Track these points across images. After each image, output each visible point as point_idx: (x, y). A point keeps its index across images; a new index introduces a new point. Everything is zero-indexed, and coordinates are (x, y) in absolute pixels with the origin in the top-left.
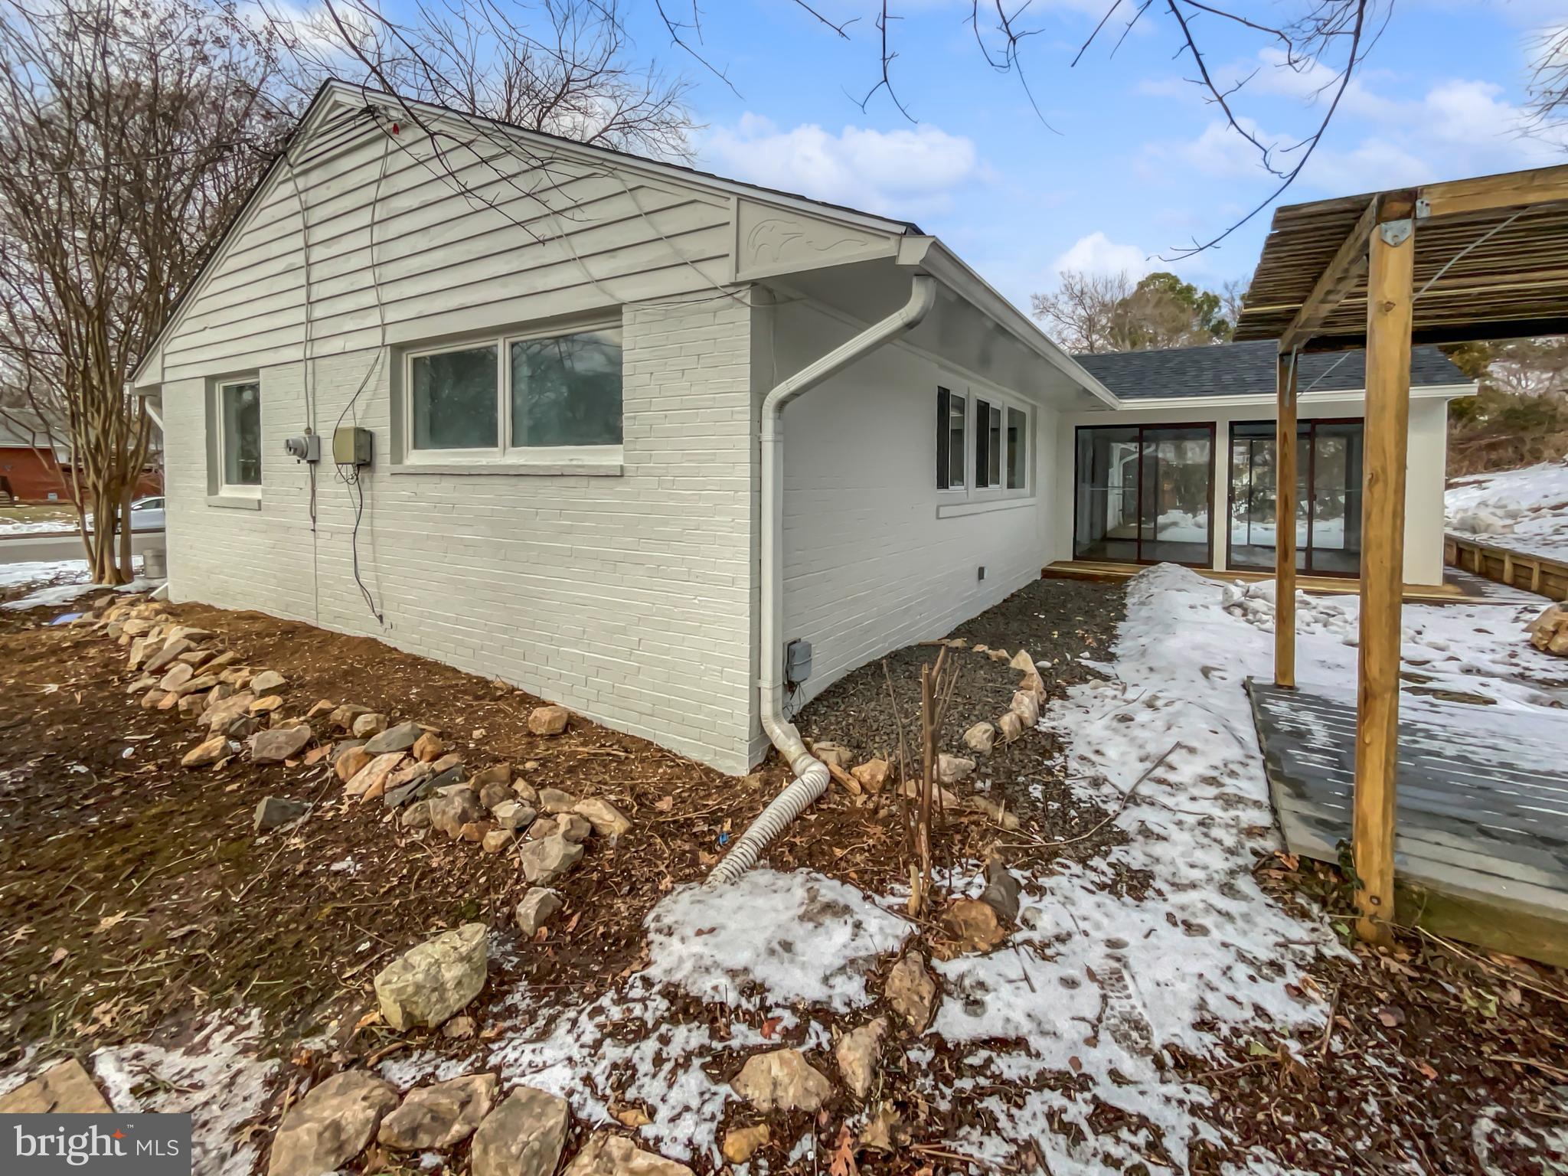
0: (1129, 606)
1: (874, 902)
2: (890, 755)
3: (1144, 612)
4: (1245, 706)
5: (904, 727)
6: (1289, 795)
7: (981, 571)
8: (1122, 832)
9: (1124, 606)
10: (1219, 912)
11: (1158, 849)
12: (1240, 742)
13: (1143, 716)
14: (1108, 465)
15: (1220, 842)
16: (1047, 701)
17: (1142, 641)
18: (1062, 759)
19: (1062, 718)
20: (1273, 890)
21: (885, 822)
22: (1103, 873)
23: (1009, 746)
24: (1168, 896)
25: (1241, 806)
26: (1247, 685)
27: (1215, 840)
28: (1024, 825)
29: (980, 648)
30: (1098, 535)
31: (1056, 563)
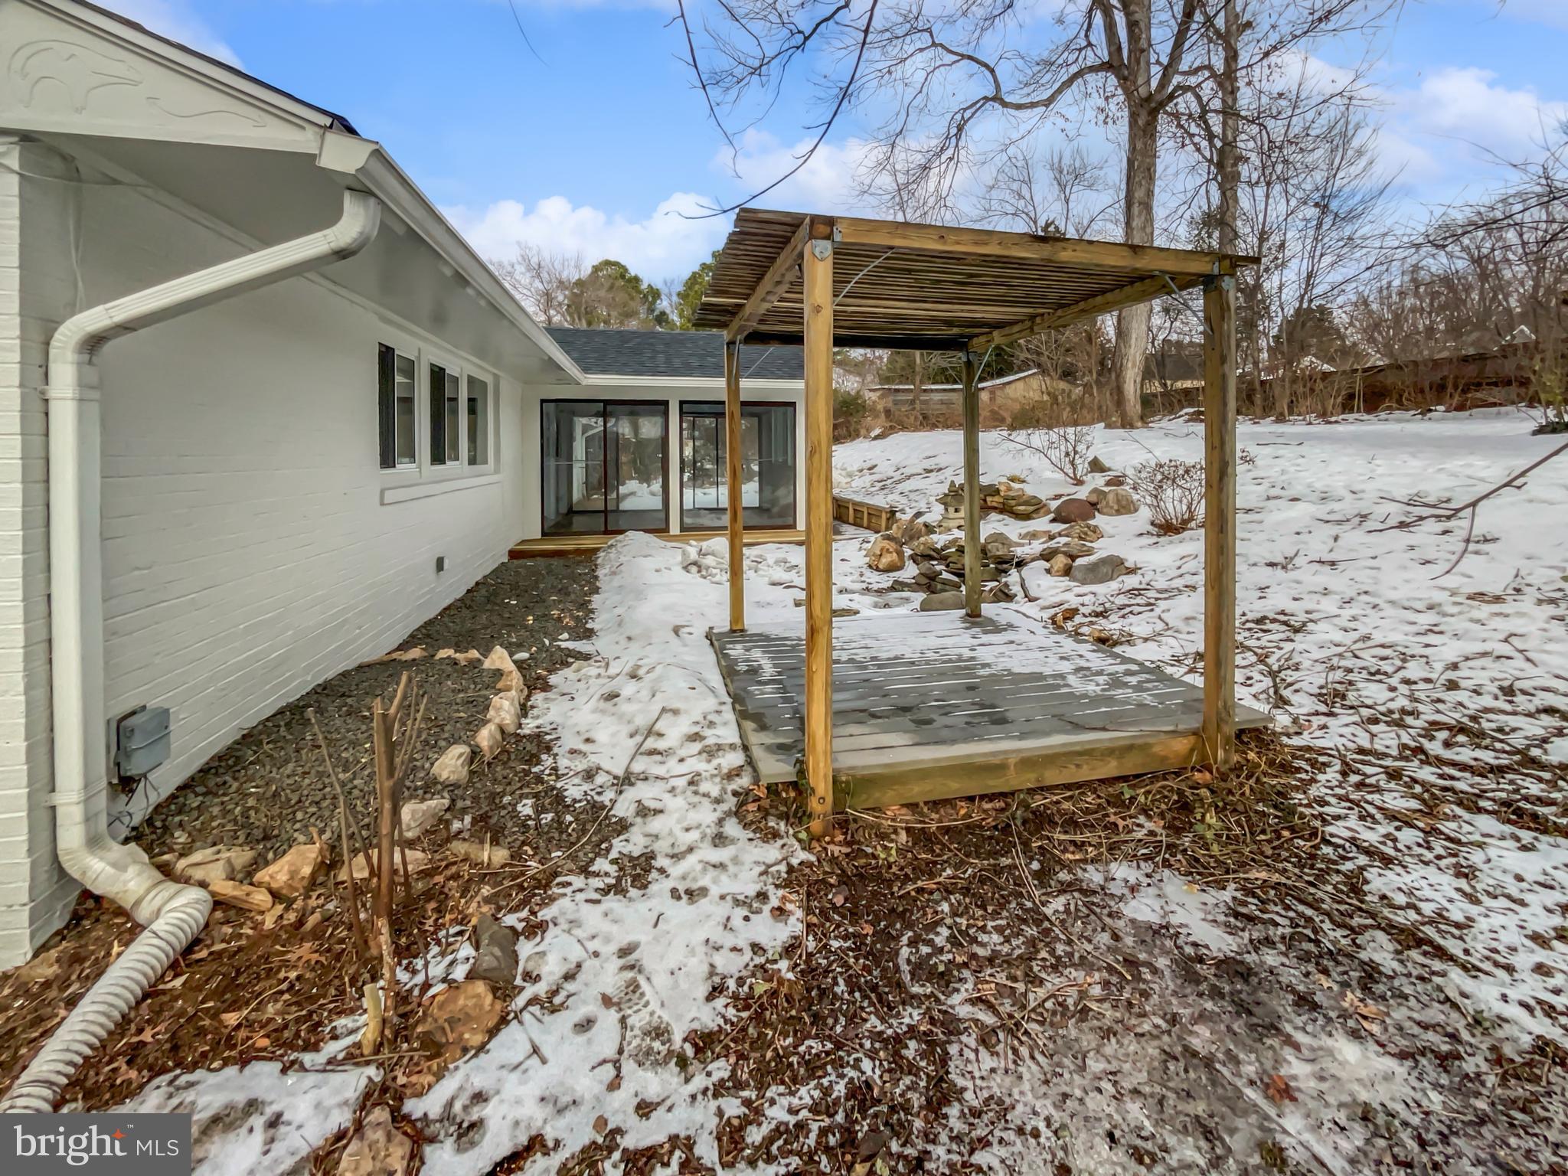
0: (601, 577)
1: (303, 1069)
2: (322, 832)
3: (617, 581)
4: (711, 657)
5: (343, 784)
6: (755, 730)
7: (440, 564)
8: (621, 819)
9: (596, 578)
10: (714, 866)
11: (656, 824)
12: (712, 690)
13: (629, 689)
14: (571, 439)
15: (706, 795)
16: (528, 698)
17: (617, 611)
18: (551, 760)
19: (548, 712)
20: (752, 822)
21: (317, 934)
22: (607, 874)
23: (489, 764)
24: (670, 871)
25: (720, 753)
26: (709, 636)
27: (704, 795)
28: (516, 855)
29: (444, 653)
30: (564, 509)
31: (523, 542)
